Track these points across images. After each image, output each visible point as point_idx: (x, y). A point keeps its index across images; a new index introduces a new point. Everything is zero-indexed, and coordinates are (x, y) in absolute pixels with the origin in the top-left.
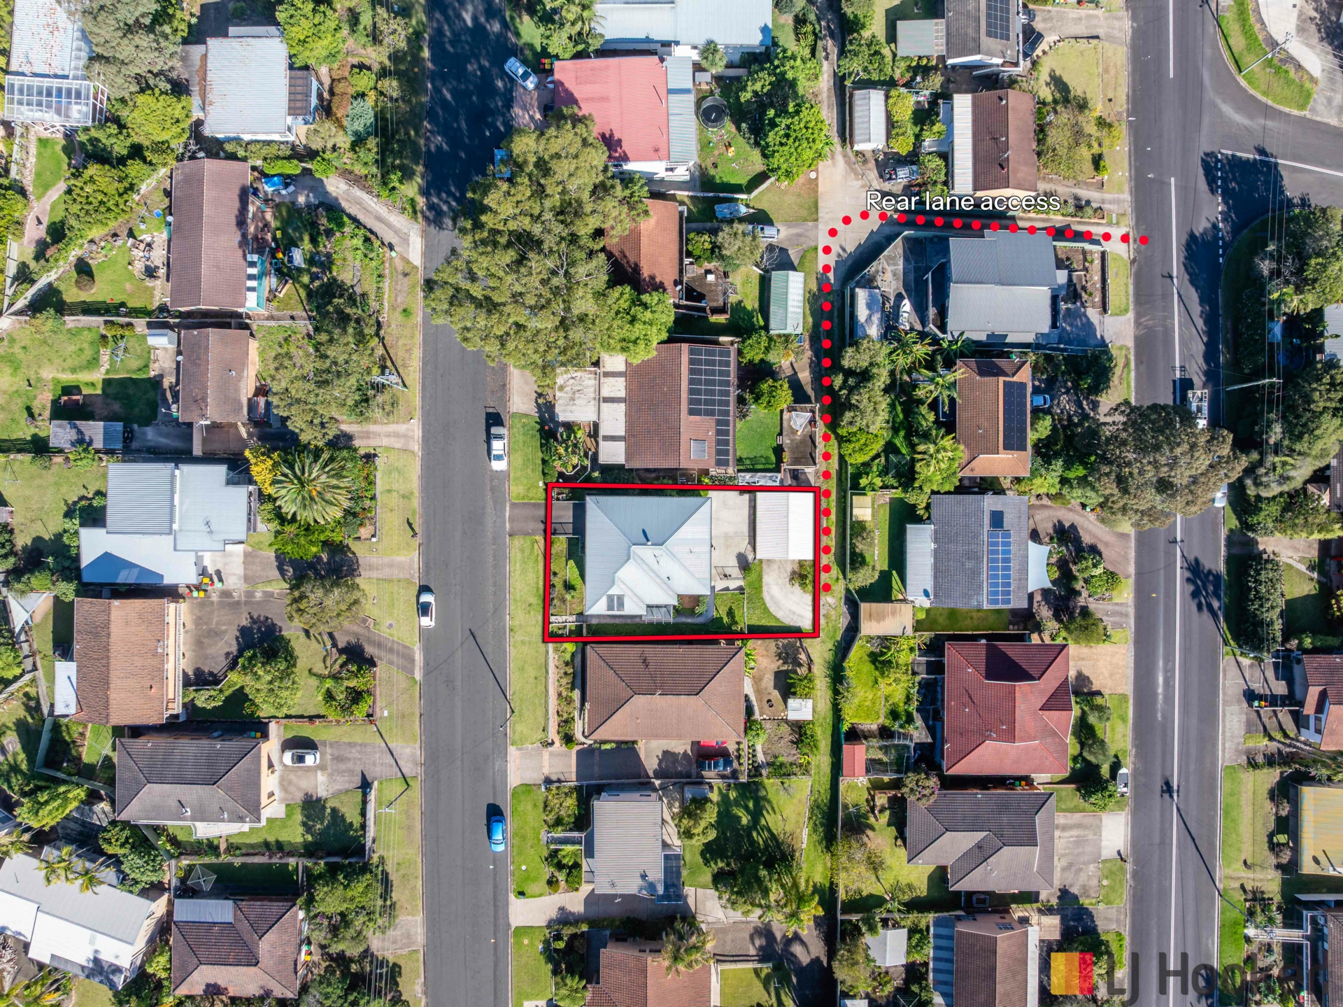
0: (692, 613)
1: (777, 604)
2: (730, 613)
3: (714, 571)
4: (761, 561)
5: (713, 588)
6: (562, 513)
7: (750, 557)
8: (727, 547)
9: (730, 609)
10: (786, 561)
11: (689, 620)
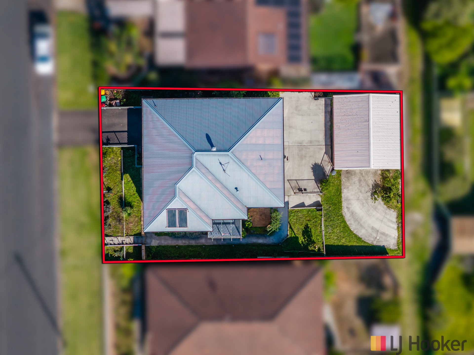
0: (263, 232)
1: (358, 221)
2: (307, 232)
3: (287, 185)
4: (339, 172)
5: (287, 204)
6: (116, 121)
7: (328, 168)
8: (302, 157)
9: (307, 227)
10: (368, 172)
11: (261, 241)
